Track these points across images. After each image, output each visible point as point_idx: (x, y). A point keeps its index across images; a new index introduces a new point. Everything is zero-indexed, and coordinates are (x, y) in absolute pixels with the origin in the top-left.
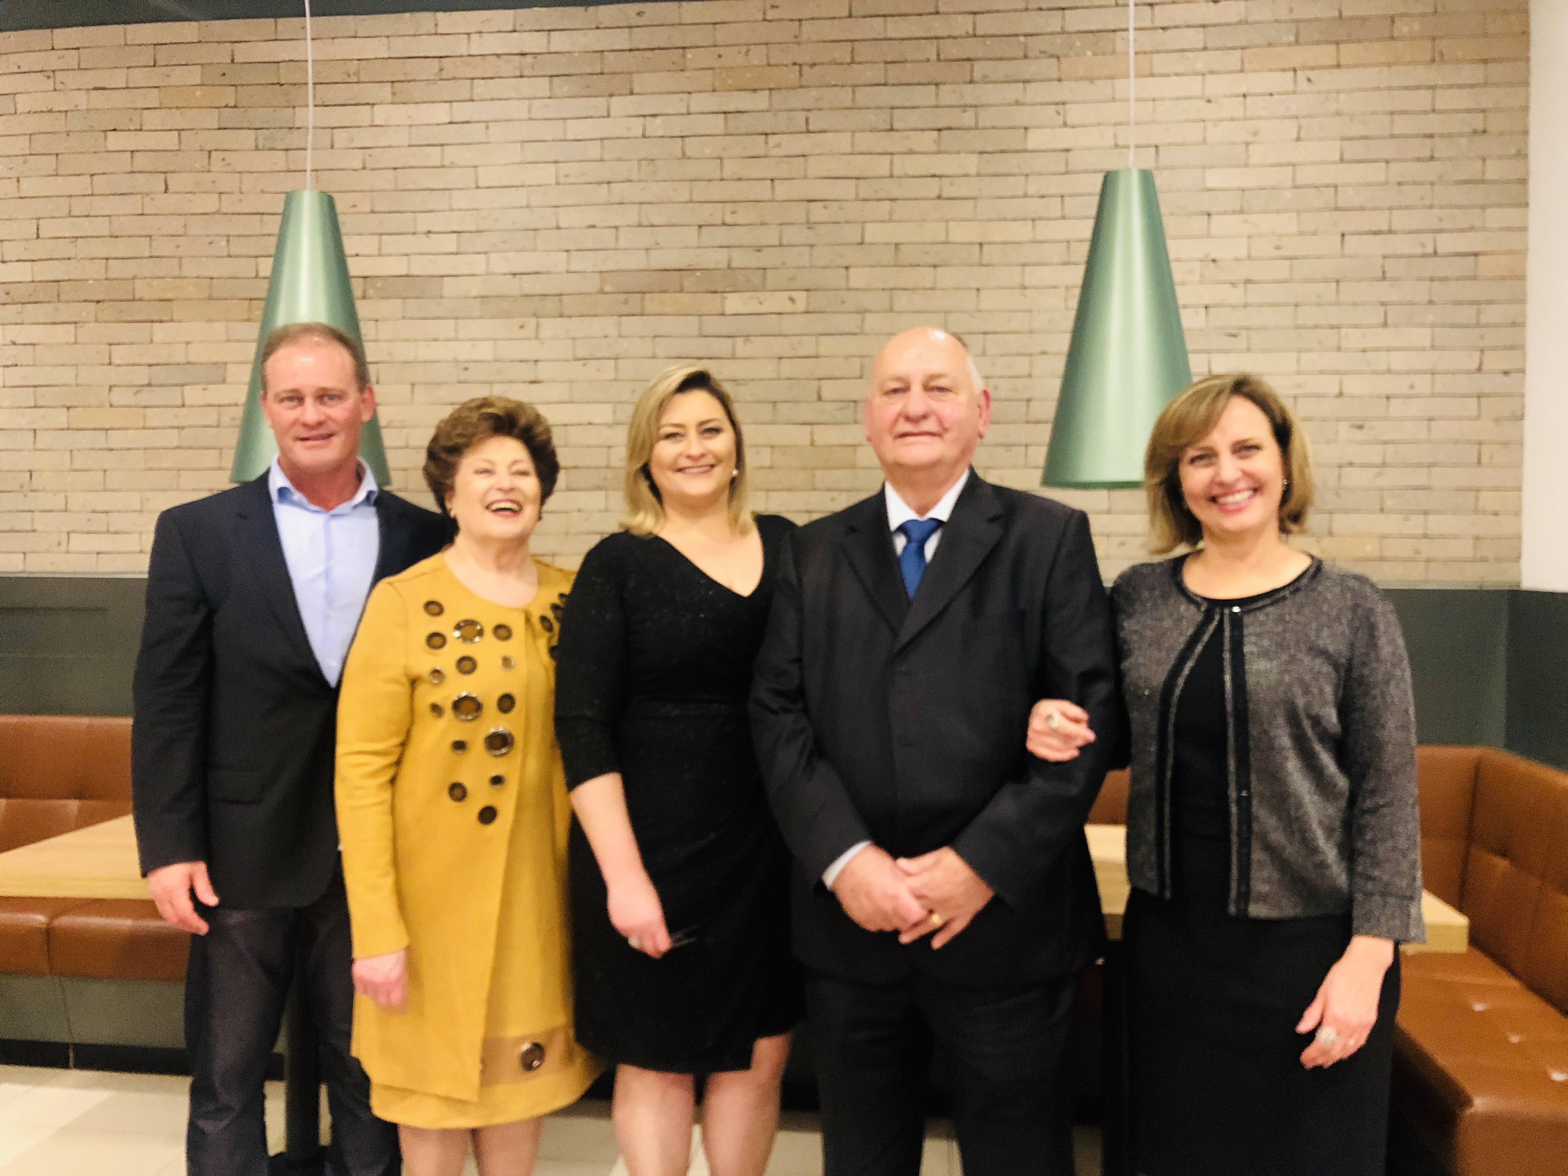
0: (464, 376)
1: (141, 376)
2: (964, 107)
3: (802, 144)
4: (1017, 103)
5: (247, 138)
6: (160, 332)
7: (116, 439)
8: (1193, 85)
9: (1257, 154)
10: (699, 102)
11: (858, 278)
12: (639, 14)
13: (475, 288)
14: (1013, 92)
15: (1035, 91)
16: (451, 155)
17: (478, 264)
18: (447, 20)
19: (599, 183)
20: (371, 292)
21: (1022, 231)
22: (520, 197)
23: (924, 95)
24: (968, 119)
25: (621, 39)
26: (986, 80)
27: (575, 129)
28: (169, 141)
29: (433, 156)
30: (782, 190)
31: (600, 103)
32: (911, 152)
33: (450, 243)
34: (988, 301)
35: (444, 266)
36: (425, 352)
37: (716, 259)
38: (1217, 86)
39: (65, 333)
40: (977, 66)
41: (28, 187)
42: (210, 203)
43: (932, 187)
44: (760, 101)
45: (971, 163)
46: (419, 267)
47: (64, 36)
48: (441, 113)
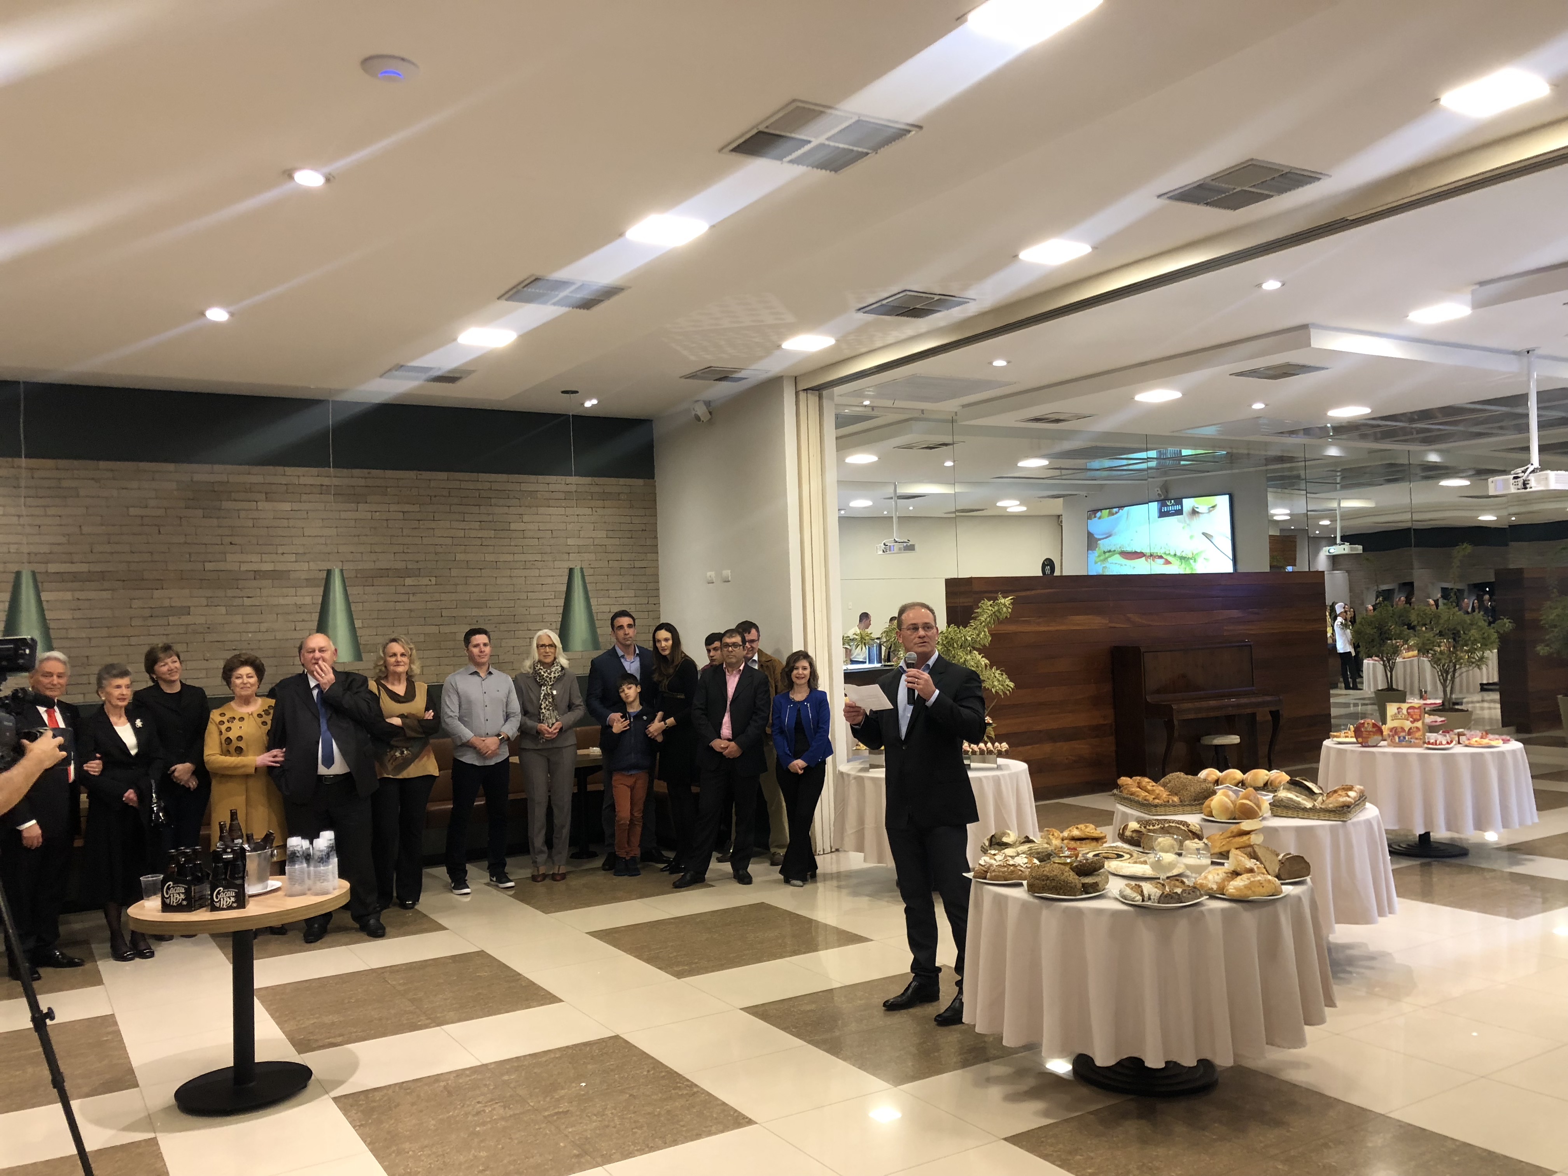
0: (299, 610)
1: (147, 613)
2: (489, 514)
3: (433, 525)
4: (507, 514)
5: (200, 512)
6: (157, 594)
7: (134, 641)
8: (562, 511)
9: (582, 534)
10: (393, 508)
11: (454, 572)
12: (369, 473)
13: (304, 576)
14: (506, 510)
15: (513, 510)
16: (292, 523)
17: (305, 566)
18: (289, 470)
19: (354, 536)
20: (258, 577)
21: (510, 558)
22: (322, 540)
23: (475, 509)
24: (490, 518)
25: (362, 482)
26: (496, 505)
27: (343, 515)
28: (161, 512)
29: (285, 523)
30: (425, 541)
31: (353, 506)
32: (471, 529)
33: (293, 558)
34: (499, 581)
35: (290, 567)
36: (282, 601)
37: (401, 565)
38: (569, 511)
39: (106, 595)
40: (493, 500)
41: (85, 529)
42: (182, 539)
43: (479, 542)
44: (416, 508)
45: (492, 533)
46: (280, 567)
47: (102, 464)
48: (287, 506)
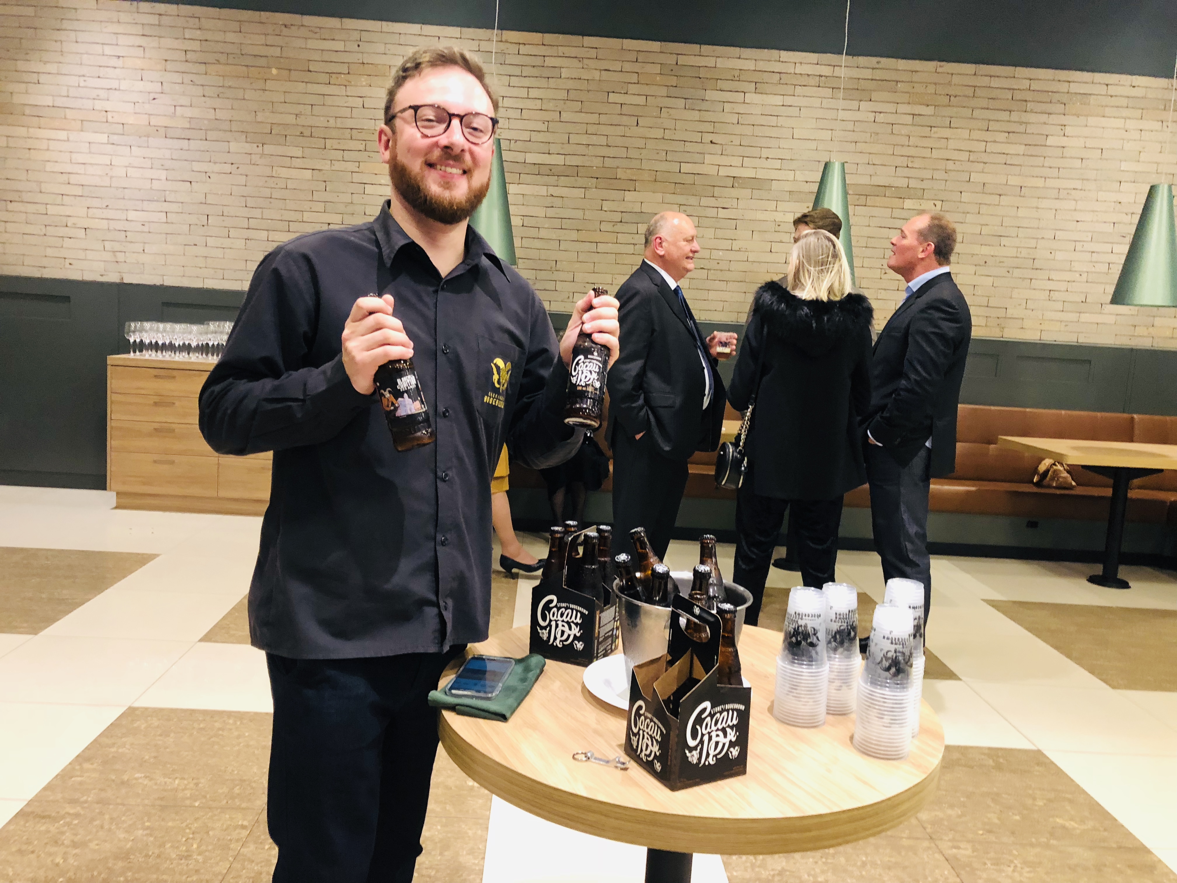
0: (777, 228)
1: (617, 217)
2: (1021, 123)
3: (947, 133)
4: (1045, 123)
5: (681, 103)
6: (629, 196)
7: (601, 248)
8: (1120, 123)
9: (1143, 156)
10: (902, 108)
11: (965, 197)
12: (878, 62)
13: (788, 187)
14: (1044, 118)
15: (1053, 119)
16: (781, 121)
17: (790, 175)
18: (785, 55)
19: (851, 142)
20: (736, 185)
21: (1040, 183)
22: (813, 145)
23: (1005, 115)
24: (1022, 129)
25: (867, 74)
26: (1032, 111)
27: (842, 115)
28: (641, 100)
29: (773, 121)
30: (935, 154)
31: (855, 104)
32: (995, 142)
33: (777, 164)
34: (1021, 213)
35: (774, 175)
36: (760, 216)
37: (903, 183)
38: (1131, 124)
39: (580, 193)
40: (1029, 104)
41: (565, 116)
42: (659, 133)
43: (1002, 159)
44: (930, 110)
45: (1021, 149)
46: (761, 174)
47: (589, 41)
48: (778, 100)
